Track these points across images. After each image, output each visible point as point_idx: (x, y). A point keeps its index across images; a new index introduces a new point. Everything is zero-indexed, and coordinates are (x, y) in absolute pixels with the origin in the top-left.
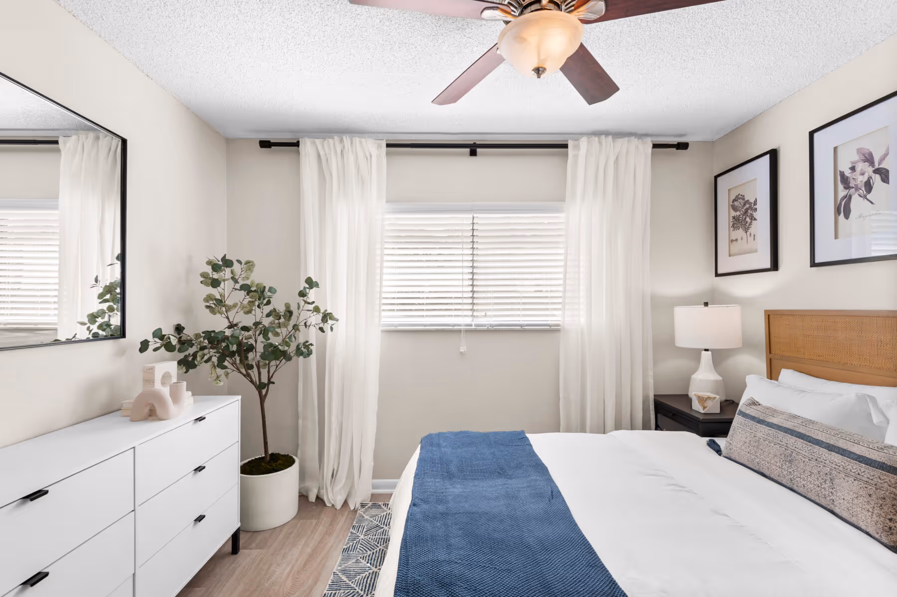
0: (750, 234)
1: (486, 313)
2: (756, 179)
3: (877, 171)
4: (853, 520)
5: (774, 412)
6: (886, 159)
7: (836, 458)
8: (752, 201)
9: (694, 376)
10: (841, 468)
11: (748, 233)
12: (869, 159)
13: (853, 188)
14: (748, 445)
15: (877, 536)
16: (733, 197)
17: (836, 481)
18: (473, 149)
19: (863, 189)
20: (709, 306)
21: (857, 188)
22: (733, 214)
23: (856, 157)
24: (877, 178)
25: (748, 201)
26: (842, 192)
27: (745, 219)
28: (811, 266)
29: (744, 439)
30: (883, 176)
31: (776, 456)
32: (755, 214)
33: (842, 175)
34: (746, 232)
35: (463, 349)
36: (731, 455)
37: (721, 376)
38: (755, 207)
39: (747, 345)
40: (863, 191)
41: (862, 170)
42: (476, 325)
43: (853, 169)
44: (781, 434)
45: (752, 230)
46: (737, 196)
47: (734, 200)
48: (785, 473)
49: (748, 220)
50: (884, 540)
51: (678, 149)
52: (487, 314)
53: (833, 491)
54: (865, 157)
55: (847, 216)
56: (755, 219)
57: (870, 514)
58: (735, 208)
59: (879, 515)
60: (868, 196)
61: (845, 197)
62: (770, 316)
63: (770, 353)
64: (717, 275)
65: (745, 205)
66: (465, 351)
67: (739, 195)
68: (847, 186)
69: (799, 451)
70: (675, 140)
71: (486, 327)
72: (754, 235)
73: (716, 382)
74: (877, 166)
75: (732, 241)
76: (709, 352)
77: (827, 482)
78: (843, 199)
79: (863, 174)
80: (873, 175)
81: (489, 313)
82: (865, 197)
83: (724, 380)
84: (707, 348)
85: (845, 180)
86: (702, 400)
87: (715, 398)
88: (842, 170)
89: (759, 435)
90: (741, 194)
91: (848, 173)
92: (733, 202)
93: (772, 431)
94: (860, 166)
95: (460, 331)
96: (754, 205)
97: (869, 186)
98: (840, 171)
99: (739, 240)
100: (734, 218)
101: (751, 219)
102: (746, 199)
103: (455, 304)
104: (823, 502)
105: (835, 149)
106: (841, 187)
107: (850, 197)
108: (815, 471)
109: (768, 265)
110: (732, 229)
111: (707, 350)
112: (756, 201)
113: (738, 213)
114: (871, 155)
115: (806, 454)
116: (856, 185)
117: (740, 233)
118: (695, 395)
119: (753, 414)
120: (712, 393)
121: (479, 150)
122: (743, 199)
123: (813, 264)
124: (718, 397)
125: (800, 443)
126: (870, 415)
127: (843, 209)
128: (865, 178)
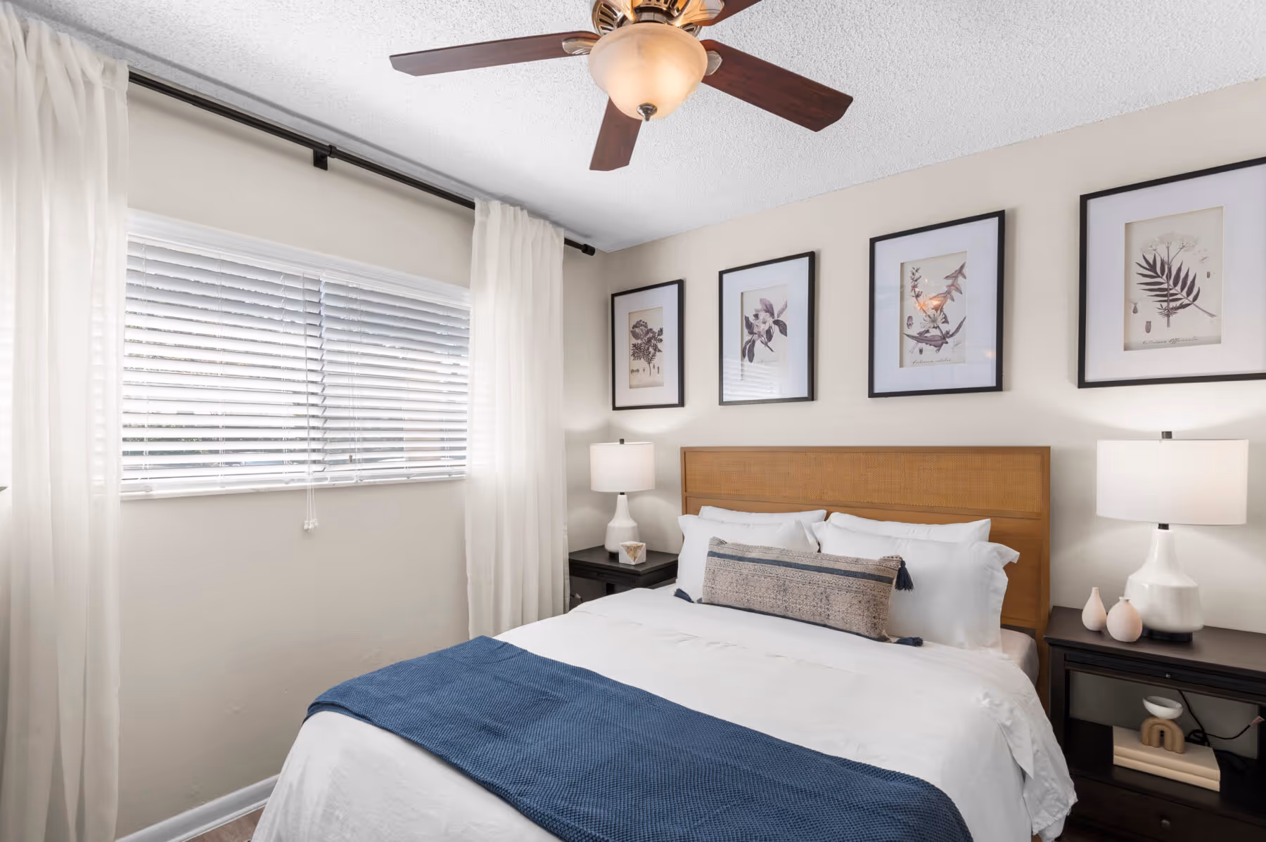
0: (654, 367)
1: (351, 457)
2: (661, 308)
3: (777, 322)
4: (847, 627)
5: (749, 548)
6: (784, 313)
7: (827, 577)
8: (656, 330)
9: (611, 524)
10: (833, 585)
11: (651, 365)
12: (769, 310)
13: (756, 334)
14: (735, 585)
15: (867, 634)
16: (634, 323)
17: (832, 597)
18: (322, 156)
19: (765, 336)
20: (625, 443)
21: (760, 335)
22: (634, 341)
23: (759, 307)
24: (776, 329)
25: (651, 329)
26: (747, 337)
27: (648, 349)
28: (720, 404)
29: (729, 580)
30: (781, 328)
31: (768, 588)
32: (660, 346)
33: (747, 319)
34: (649, 363)
35: (310, 524)
36: (712, 600)
37: (635, 520)
38: (661, 337)
39: (660, 486)
40: (764, 338)
41: (764, 319)
42: (333, 479)
43: (756, 316)
44: (768, 567)
45: (655, 361)
46: (637, 323)
47: (635, 327)
48: (779, 603)
49: (651, 349)
50: (873, 635)
51: (584, 252)
52: (353, 458)
53: (829, 607)
54: (767, 307)
55: (751, 360)
56: (659, 351)
57: (861, 617)
58: (635, 335)
59: (868, 617)
60: (769, 344)
61: (749, 341)
62: (686, 453)
63: (686, 491)
64: (615, 408)
65: (647, 333)
66: (315, 527)
67: (641, 321)
68: (751, 333)
69: (791, 579)
70: (582, 241)
71: (354, 481)
72: (658, 368)
73: (633, 528)
74: (776, 318)
75: (632, 371)
76: (625, 496)
77: (823, 601)
78: (747, 343)
79: (764, 323)
80: (773, 326)
81: (356, 456)
82: (766, 344)
83: (638, 527)
84: (622, 491)
85: (749, 326)
86: (632, 550)
87: (642, 546)
88: (747, 316)
89: (745, 572)
90: (643, 320)
91: (752, 319)
92: (633, 328)
93: (758, 566)
94: (763, 315)
95: (302, 491)
96: (659, 335)
97: (769, 335)
98: (746, 317)
99: (641, 370)
100: (634, 345)
101: (655, 350)
102: (649, 328)
103: (288, 440)
104: (818, 620)
105: (742, 293)
106: (746, 331)
107: (754, 342)
108: (810, 593)
109: (676, 401)
110: (632, 358)
111: (622, 494)
112: (661, 331)
113: (639, 342)
114: (771, 306)
115: (799, 580)
116: (759, 332)
117: (641, 363)
118: (623, 546)
119: (730, 553)
120: (635, 540)
121: (331, 161)
122: (646, 327)
123: (721, 402)
124: (644, 544)
125: (790, 571)
126: (806, 537)
127: (748, 352)
128: (767, 328)
